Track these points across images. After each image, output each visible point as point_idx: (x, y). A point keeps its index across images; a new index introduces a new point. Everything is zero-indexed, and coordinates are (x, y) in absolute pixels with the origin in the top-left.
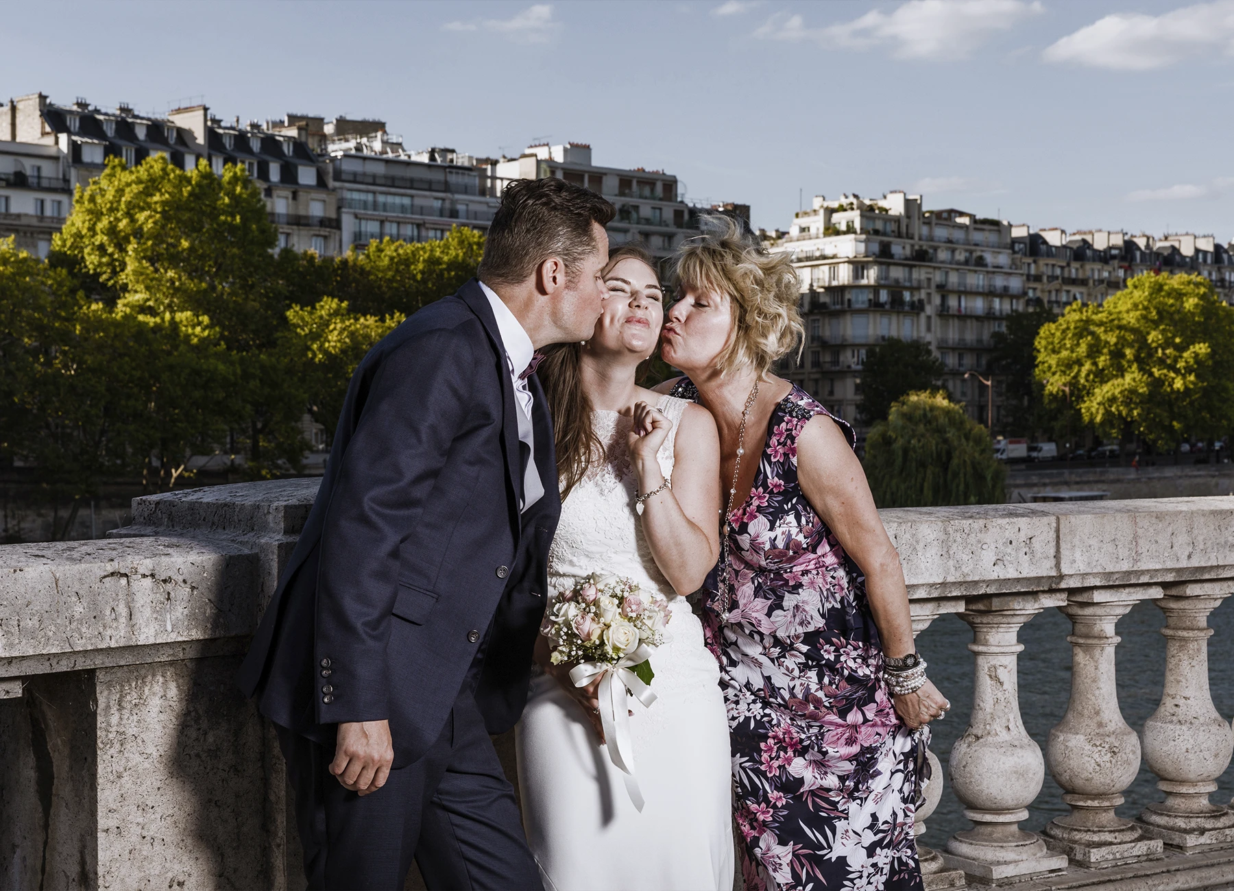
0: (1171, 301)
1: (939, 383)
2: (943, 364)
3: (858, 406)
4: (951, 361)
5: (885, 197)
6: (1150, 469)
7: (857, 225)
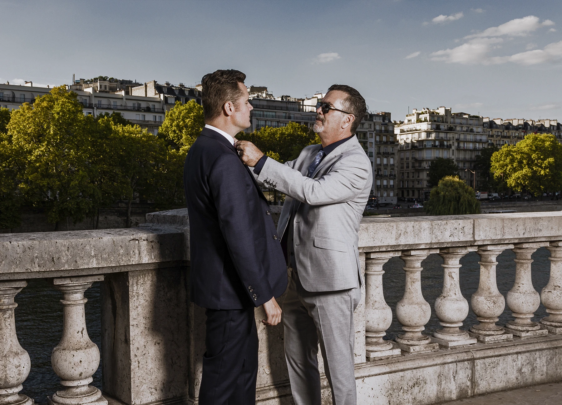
0: (540, 143)
1: (456, 173)
2: (458, 166)
3: (428, 181)
4: (461, 165)
5: (438, 109)
6: (532, 202)
7: (428, 119)
